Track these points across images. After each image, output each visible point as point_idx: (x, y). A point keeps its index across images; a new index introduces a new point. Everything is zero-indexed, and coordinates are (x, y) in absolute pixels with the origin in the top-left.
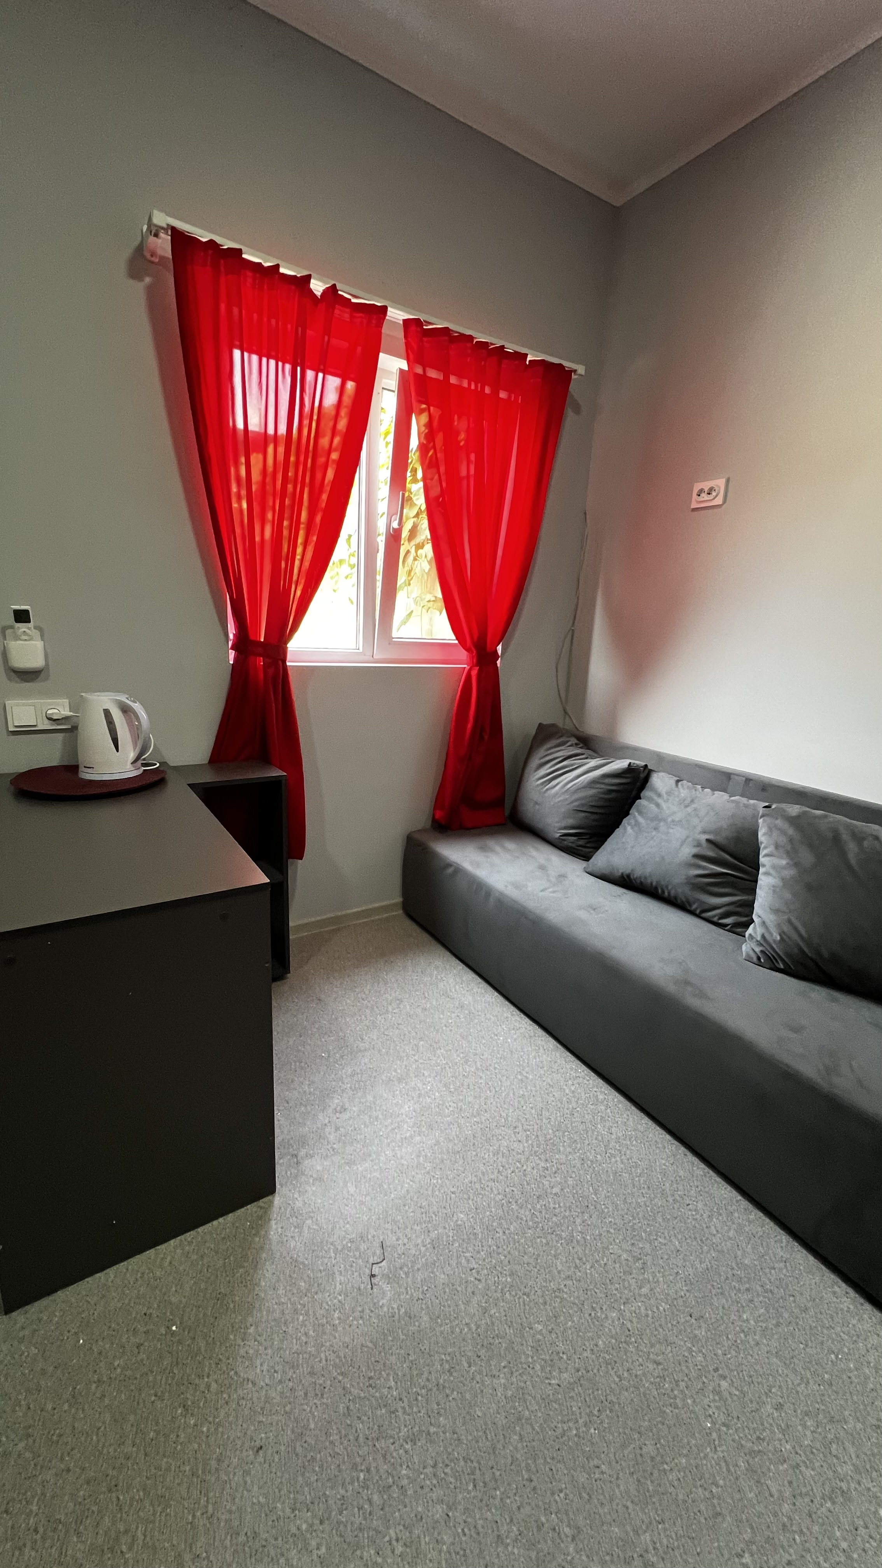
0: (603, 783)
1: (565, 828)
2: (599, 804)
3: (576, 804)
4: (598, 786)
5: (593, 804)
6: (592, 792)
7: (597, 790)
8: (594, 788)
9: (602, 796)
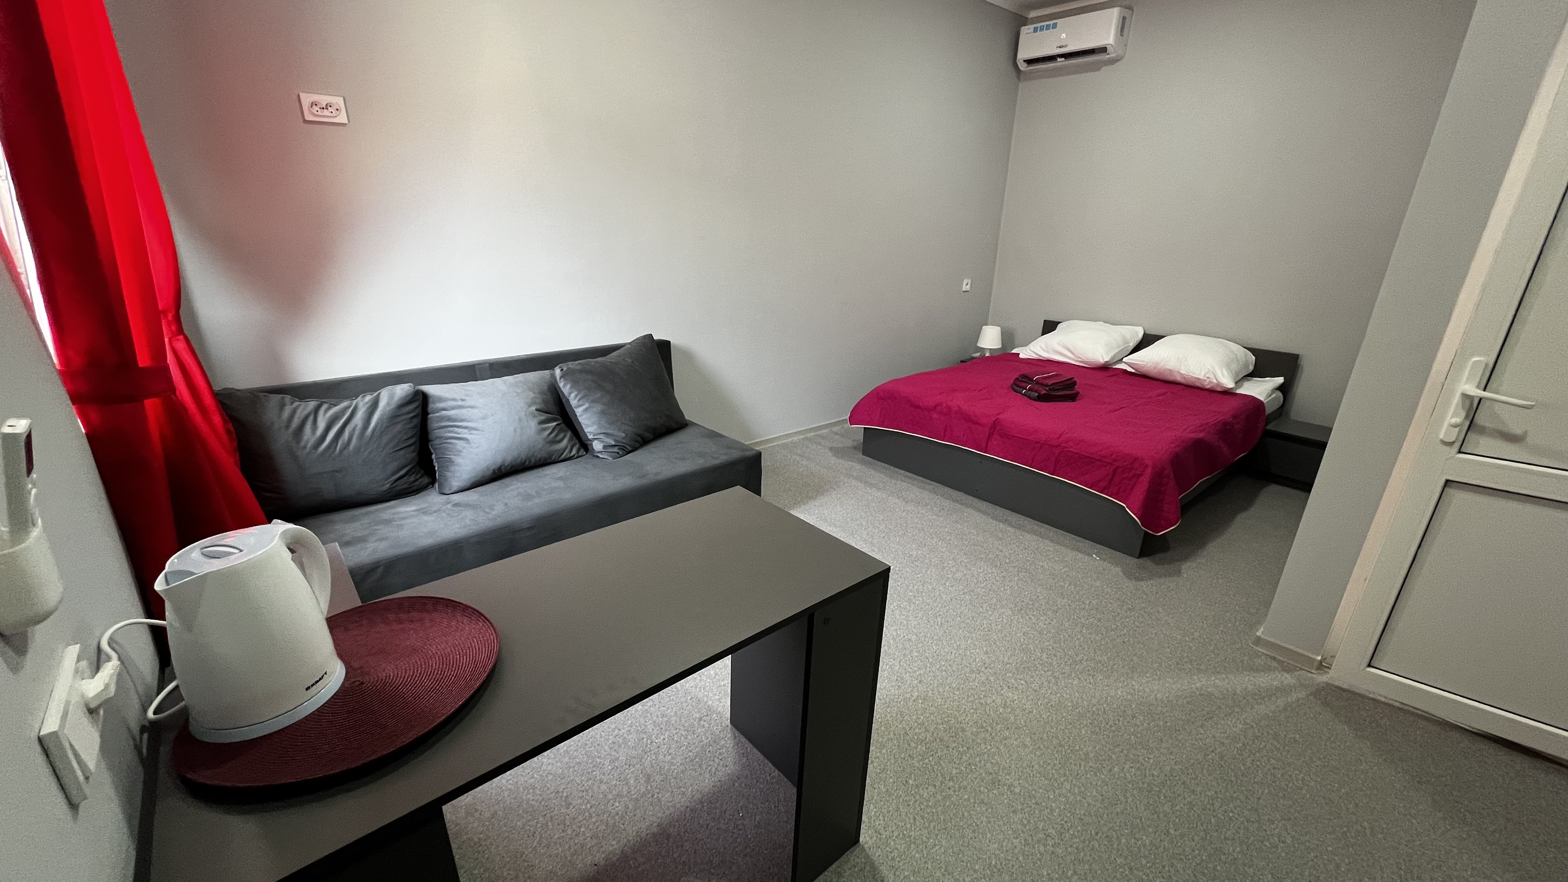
0: (404, 414)
1: (393, 474)
2: (410, 435)
3: (391, 445)
4: (400, 419)
5: (406, 437)
6: (399, 427)
7: (402, 423)
8: (397, 423)
9: (409, 426)
